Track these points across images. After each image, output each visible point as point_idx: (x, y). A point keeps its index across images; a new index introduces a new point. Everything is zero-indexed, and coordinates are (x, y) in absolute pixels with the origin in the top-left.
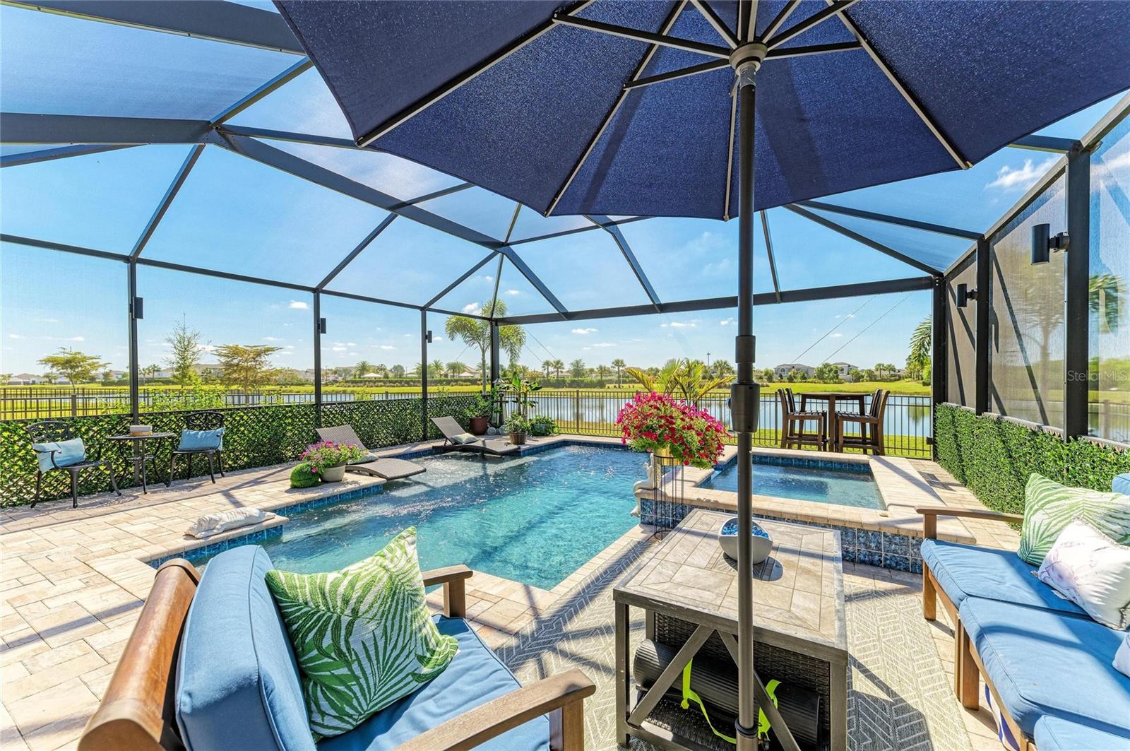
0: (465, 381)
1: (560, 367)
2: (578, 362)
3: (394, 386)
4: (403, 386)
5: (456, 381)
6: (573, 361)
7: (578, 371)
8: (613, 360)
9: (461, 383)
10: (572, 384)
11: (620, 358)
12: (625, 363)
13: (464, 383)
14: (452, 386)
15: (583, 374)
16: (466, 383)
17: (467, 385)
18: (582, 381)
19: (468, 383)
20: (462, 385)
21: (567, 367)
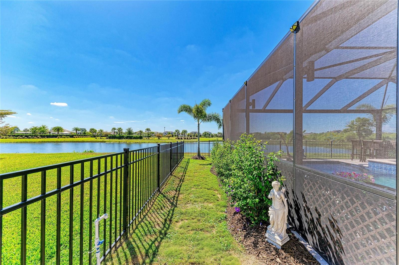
0: (67, 136)
1: (121, 131)
2: (129, 129)
3: (16, 138)
4: (24, 138)
5: (61, 136)
6: (127, 128)
7: (130, 132)
8: (146, 129)
9: (64, 137)
10: (127, 138)
11: (149, 128)
12: (151, 129)
13: (66, 137)
14: (59, 138)
15: (132, 134)
16: (67, 137)
17: (68, 138)
18: (132, 136)
19: (68, 137)
20: (65, 138)
21: (124, 131)
